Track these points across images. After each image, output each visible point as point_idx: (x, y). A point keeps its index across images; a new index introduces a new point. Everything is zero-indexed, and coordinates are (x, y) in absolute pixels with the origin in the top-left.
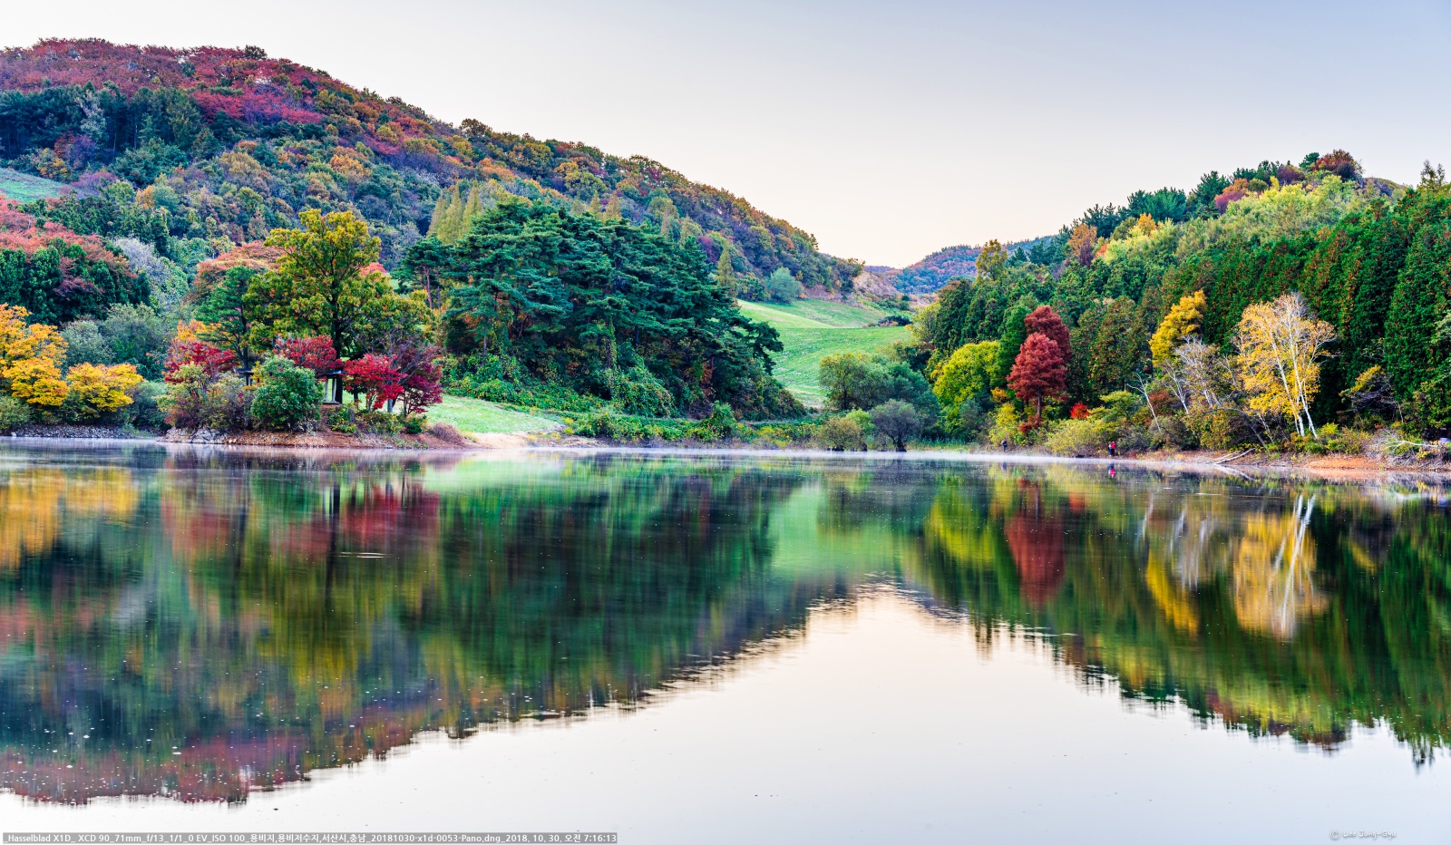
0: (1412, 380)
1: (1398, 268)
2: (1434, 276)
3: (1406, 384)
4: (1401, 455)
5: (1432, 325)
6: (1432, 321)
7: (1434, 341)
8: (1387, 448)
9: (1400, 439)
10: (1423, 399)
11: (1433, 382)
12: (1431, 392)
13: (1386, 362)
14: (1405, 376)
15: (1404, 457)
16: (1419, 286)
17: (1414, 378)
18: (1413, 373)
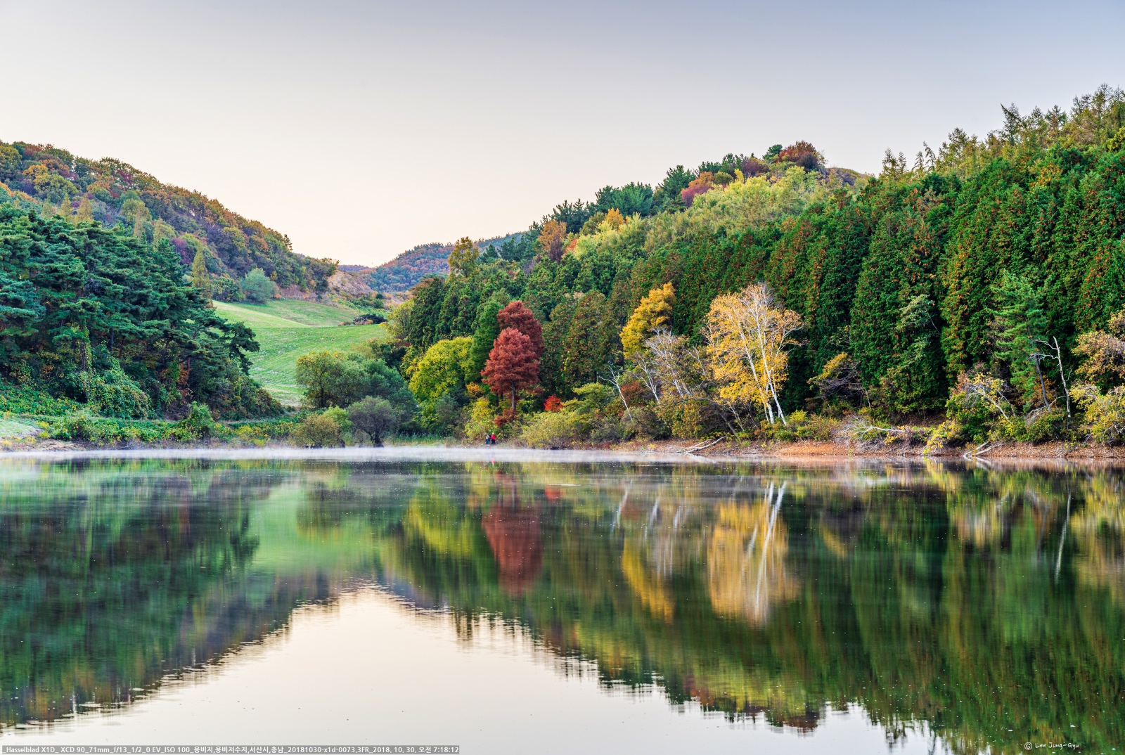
0: (879, 366)
1: (862, 256)
2: (898, 263)
3: (873, 370)
4: (869, 441)
5: (896, 311)
6: (897, 307)
7: (899, 327)
8: (856, 433)
9: (868, 425)
10: (890, 385)
11: (900, 368)
12: (897, 378)
13: (853, 350)
14: (871, 363)
15: (873, 443)
16: (883, 273)
17: (880, 364)
18: (879, 360)
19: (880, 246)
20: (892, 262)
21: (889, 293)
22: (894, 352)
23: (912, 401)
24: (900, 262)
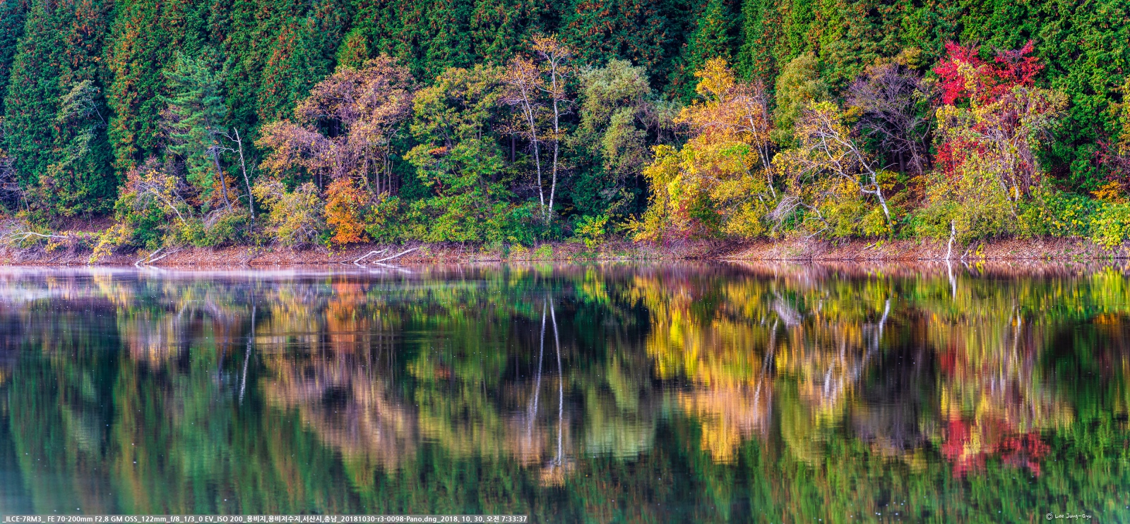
19: (37, 25)
20: (50, 44)
21: (48, 79)
22: (54, 147)
23: (76, 202)
24: (60, 43)
